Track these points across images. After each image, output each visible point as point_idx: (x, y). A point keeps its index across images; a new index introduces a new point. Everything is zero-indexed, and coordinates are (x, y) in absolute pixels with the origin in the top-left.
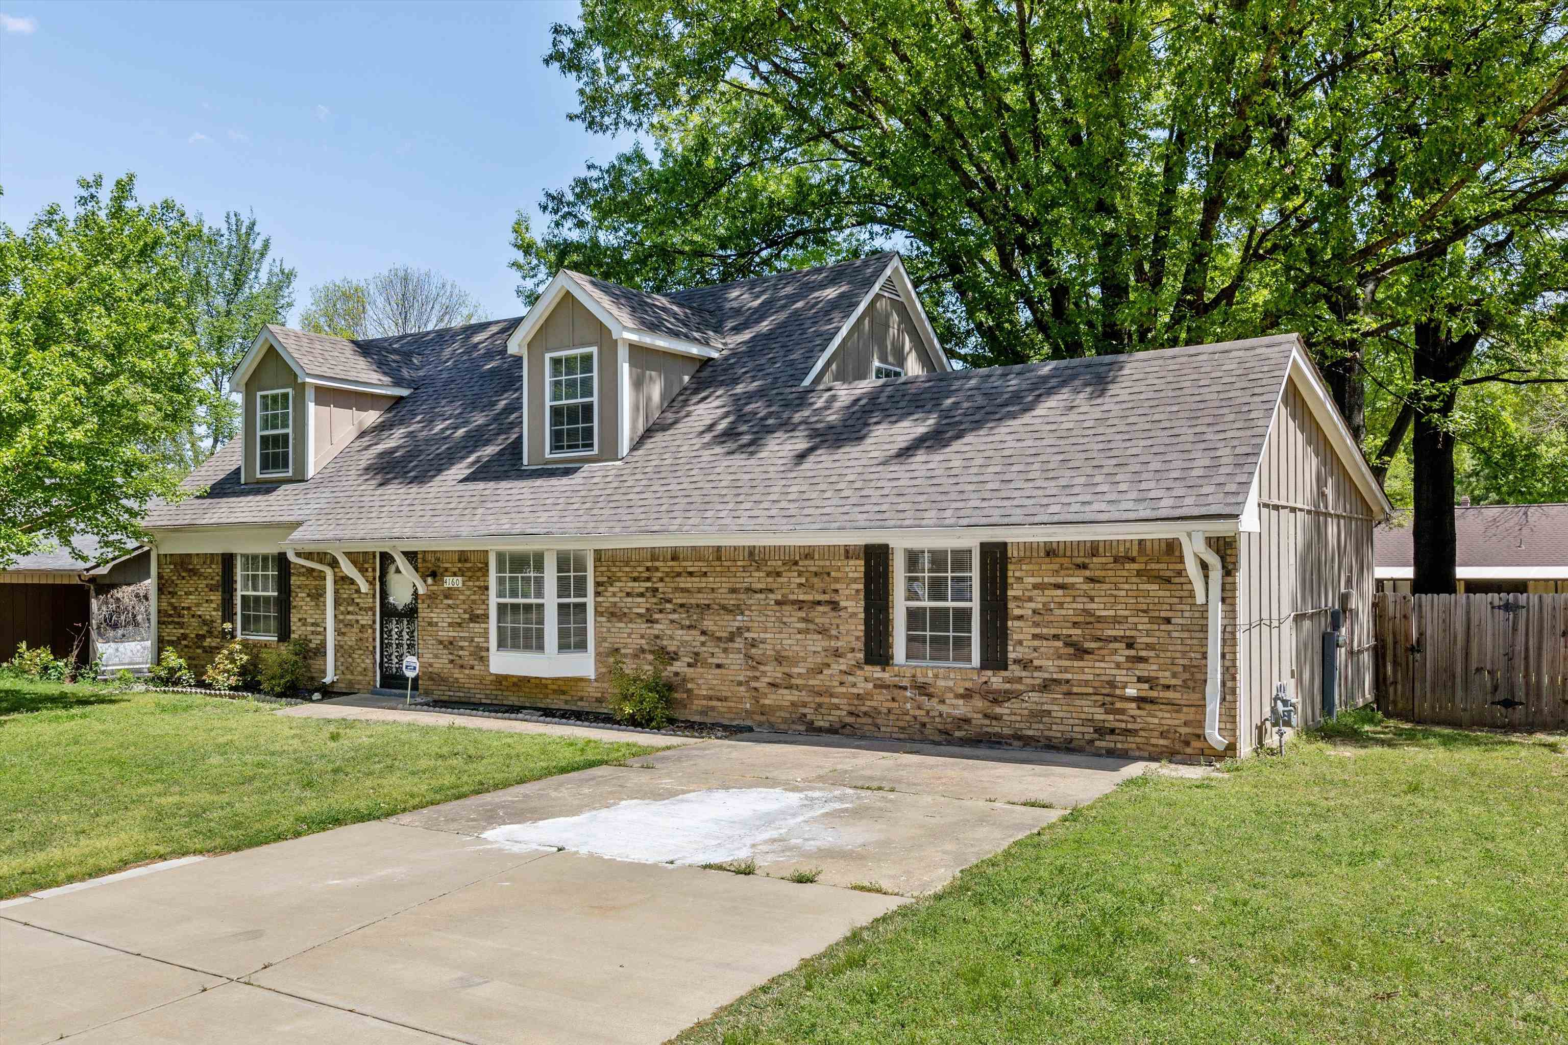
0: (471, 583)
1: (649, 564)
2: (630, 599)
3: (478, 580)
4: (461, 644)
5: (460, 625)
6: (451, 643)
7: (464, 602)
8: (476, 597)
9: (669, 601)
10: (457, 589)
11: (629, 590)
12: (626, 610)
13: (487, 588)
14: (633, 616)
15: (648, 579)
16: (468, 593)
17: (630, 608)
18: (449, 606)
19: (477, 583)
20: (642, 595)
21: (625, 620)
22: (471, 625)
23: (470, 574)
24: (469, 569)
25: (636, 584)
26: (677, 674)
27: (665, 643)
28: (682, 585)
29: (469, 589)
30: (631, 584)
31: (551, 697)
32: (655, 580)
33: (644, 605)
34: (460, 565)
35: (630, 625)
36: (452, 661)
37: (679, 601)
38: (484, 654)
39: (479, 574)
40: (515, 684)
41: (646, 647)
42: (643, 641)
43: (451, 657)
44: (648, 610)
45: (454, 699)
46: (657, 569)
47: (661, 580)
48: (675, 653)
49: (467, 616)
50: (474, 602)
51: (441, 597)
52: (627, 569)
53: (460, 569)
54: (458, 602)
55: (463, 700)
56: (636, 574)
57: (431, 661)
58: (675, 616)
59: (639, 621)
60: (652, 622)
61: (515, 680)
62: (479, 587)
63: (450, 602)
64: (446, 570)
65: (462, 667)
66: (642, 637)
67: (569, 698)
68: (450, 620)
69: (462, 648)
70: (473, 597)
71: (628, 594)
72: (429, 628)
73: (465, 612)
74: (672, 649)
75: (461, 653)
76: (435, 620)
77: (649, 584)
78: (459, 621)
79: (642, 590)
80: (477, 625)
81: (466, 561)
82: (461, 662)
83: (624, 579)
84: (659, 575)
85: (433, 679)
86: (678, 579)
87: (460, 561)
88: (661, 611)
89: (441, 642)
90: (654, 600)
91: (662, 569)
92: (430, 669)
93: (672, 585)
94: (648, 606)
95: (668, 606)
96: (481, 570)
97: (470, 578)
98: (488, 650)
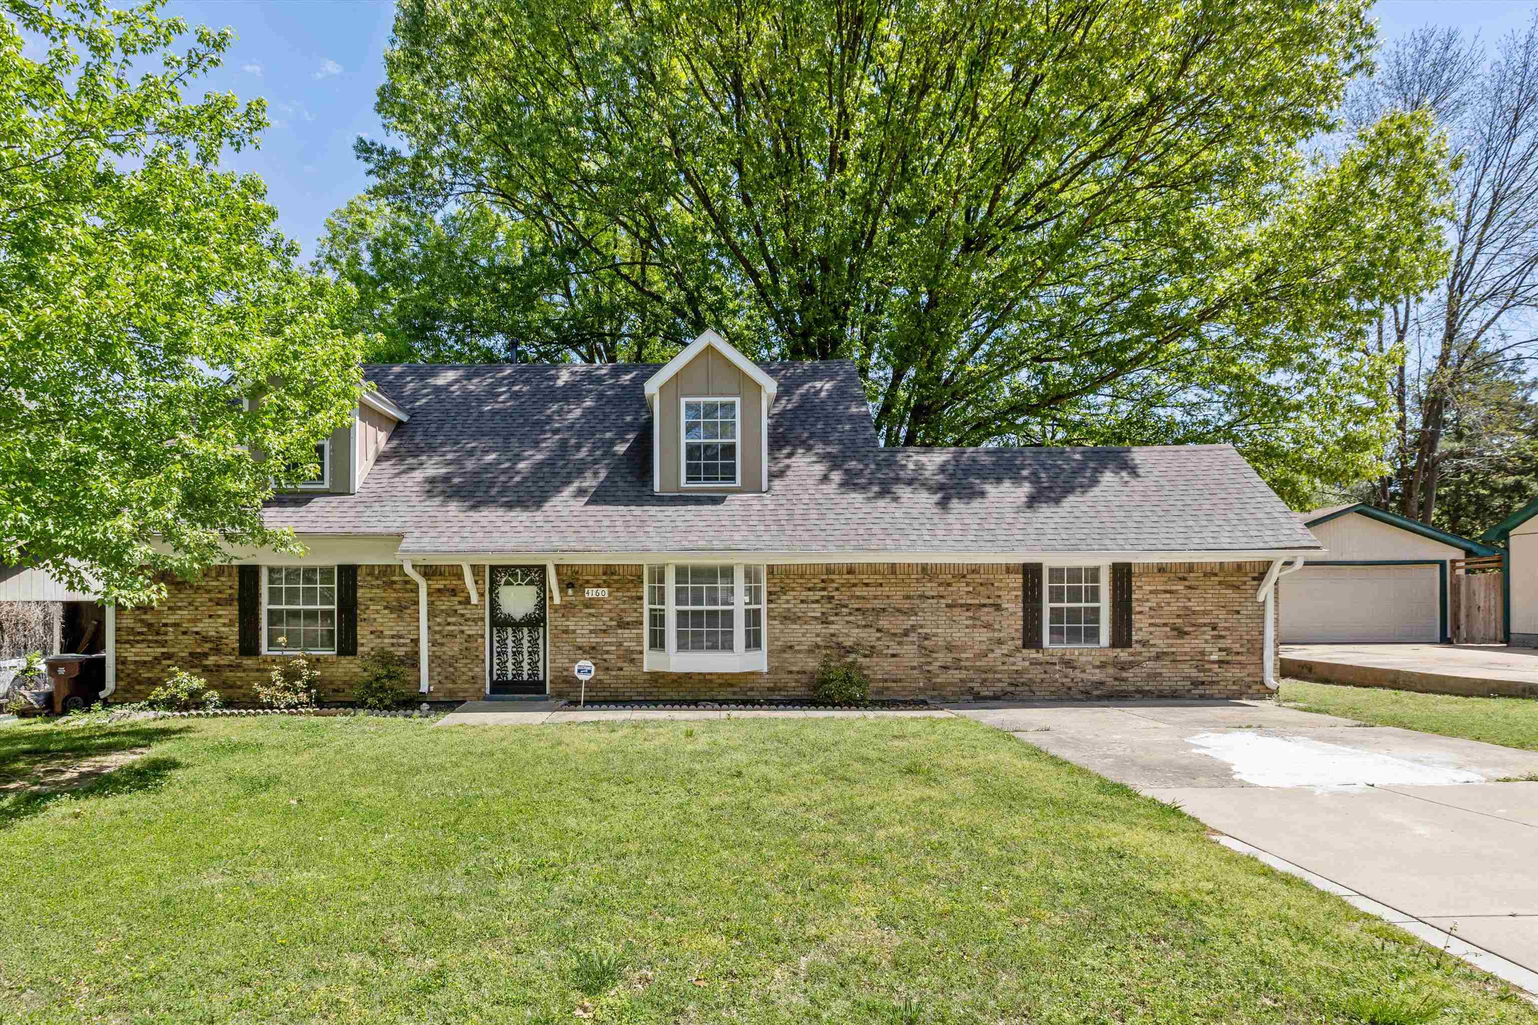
0: (619, 594)
1: (824, 577)
2: (804, 605)
3: (629, 591)
4: (606, 649)
5: (605, 631)
6: (593, 648)
7: (610, 611)
8: (627, 606)
9: (845, 606)
10: (603, 599)
11: (803, 598)
12: (800, 614)
13: (641, 598)
14: (808, 619)
15: (824, 589)
16: (616, 602)
17: (804, 613)
18: (591, 615)
19: (628, 594)
20: (817, 602)
21: (799, 622)
22: (620, 631)
23: (618, 585)
24: (616, 582)
25: (811, 593)
27: (841, 639)
28: (858, 594)
29: (616, 599)
30: (805, 593)
32: (830, 589)
33: (820, 610)
34: (605, 578)
35: (804, 627)
37: (855, 606)
38: (634, 656)
39: (630, 586)
40: (674, 681)
41: (821, 644)
42: (818, 639)
44: (823, 613)
46: (832, 581)
47: (837, 589)
48: (851, 647)
49: (614, 623)
50: (623, 610)
51: (581, 607)
52: (802, 581)
53: (605, 581)
54: (603, 611)
55: (609, 699)
56: (810, 585)
57: (567, 665)
58: (851, 618)
59: (814, 622)
60: (827, 623)
62: (631, 598)
63: (592, 611)
64: (587, 582)
65: (607, 669)
66: (818, 636)
67: (737, 690)
68: (592, 628)
69: (607, 652)
70: (622, 607)
71: (803, 601)
72: (565, 636)
73: (612, 620)
74: (848, 644)
75: (606, 656)
76: (571, 628)
77: (824, 593)
78: (604, 628)
79: (817, 598)
80: (627, 631)
81: (613, 574)
82: (605, 665)
83: (798, 589)
84: (835, 585)
85: (568, 682)
86: (853, 589)
87: (605, 574)
88: (836, 615)
89: (580, 648)
90: (830, 606)
91: (837, 581)
92: (565, 673)
93: (848, 594)
94: (824, 610)
95: (844, 610)
96: (632, 581)
97: (618, 590)
98: (641, 652)
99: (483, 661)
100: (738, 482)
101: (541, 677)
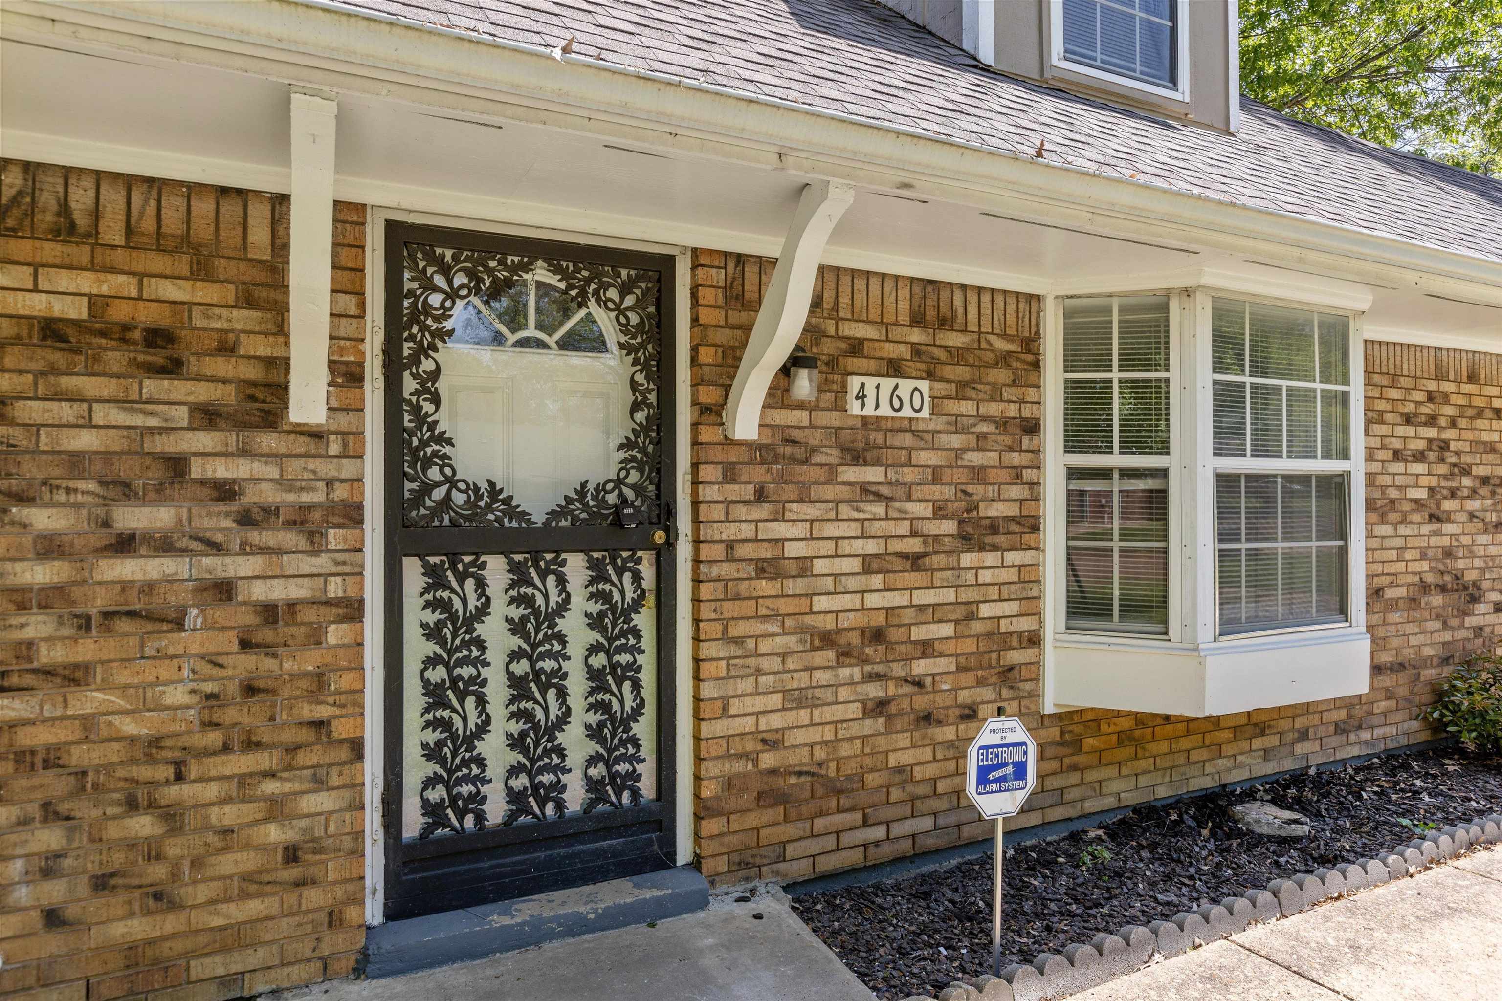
0: (967, 407)
1: (1432, 386)
2: (1399, 467)
3: (996, 396)
4: (919, 633)
5: (915, 561)
6: (877, 636)
7: (936, 476)
8: (990, 458)
9: (1466, 471)
10: (909, 427)
11: (1397, 444)
12: (1393, 494)
13: (1032, 427)
14: (1406, 507)
15: (1431, 421)
16: (956, 441)
17: (1402, 488)
18: (868, 492)
19: (993, 409)
20: (1419, 457)
21: (1393, 517)
22: (967, 559)
23: (962, 372)
24: (958, 355)
25: (1410, 431)
26: (1479, 630)
27: (1461, 564)
28: (1486, 437)
29: (957, 426)
30: (1401, 431)
31: (1227, 750)
32: (1443, 422)
33: (1424, 481)
34: (917, 336)
35: (1403, 530)
36: (880, 707)
37: (1481, 471)
38: (1015, 657)
39: (1001, 375)
40: (1124, 738)
41: (1430, 578)
42: (1425, 566)
43: (875, 691)
44: (1431, 490)
45: (887, 851)
46: (1446, 398)
47: (1453, 424)
48: (1476, 585)
49: (948, 527)
50: (978, 474)
51: (831, 456)
52: (1394, 394)
53: (917, 351)
54: (909, 475)
55: (931, 842)
56: (1410, 408)
57: (776, 721)
58: (1474, 505)
59: (1416, 517)
60: (1439, 520)
61: (1125, 724)
62: (1003, 424)
63: (873, 474)
64: (856, 347)
65: (927, 718)
66: (1423, 557)
67: (1274, 741)
68: (872, 547)
69: (927, 648)
70: (974, 458)
71: (1397, 455)
72: (765, 587)
73: (939, 512)
74: (1471, 576)
75: (920, 667)
76: (793, 550)
77: (1431, 433)
78: (914, 545)
79: (1421, 445)
80: (991, 559)
81: (945, 323)
82: (922, 702)
83: (1389, 417)
84: (1449, 411)
85: (780, 798)
86: (1480, 423)
87: (917, 320)
88: (1453, 494)
89: (827, 639)
90: (1442, 469)
91: (1454, 399)
92: (768, 760)
93: (1469, 435)
94: (1433, 481)
95: (1467, 482)
96: (1004, 359)
97: (962, 390)
98: (1034, 640)
99: (357, 748)
100: (1184, 92)
101: (647, 787)
